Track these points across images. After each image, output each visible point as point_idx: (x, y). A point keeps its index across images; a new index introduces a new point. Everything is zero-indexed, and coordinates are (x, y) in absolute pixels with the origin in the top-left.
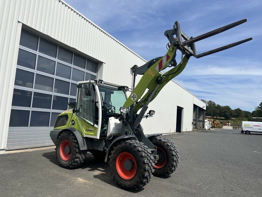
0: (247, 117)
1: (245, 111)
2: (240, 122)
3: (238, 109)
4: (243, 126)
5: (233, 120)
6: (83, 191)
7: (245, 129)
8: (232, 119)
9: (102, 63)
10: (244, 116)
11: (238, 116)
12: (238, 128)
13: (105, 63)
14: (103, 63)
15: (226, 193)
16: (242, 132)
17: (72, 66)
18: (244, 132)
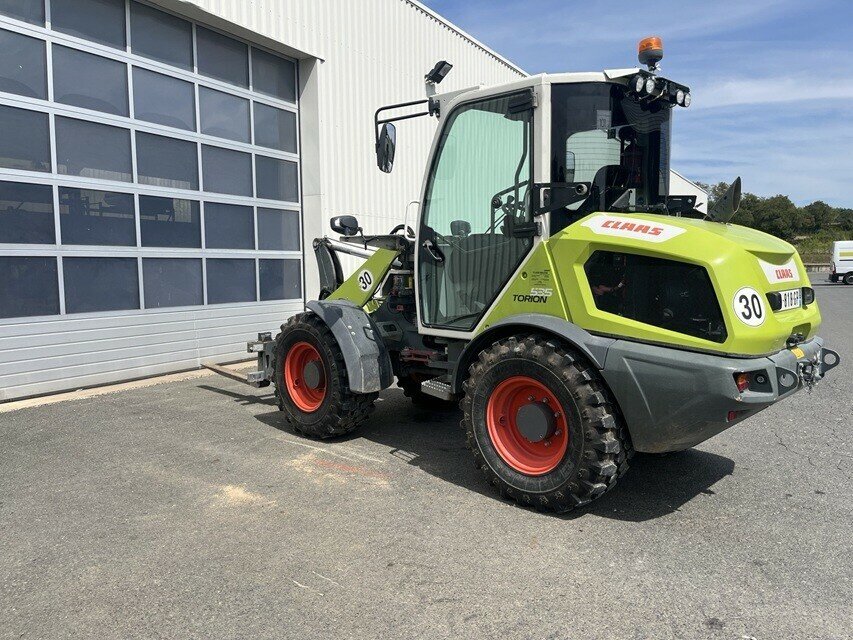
0: (847, 228)
1: (842, 210)
2: (824, 247)
3: (818, 204)
4: (837, 257)
5: (799, 241)
6: (231, 541)
7: (842, 268)
8: (797, 238)
9: (311, 60)
10: (839, 226)
11: (818, 227)
12: (819, 266)
13: (322, 61)
14: (316, 58)
15: (797, 506)
16: (834, 277)
17: (195, 77)
18: (841, 278)
